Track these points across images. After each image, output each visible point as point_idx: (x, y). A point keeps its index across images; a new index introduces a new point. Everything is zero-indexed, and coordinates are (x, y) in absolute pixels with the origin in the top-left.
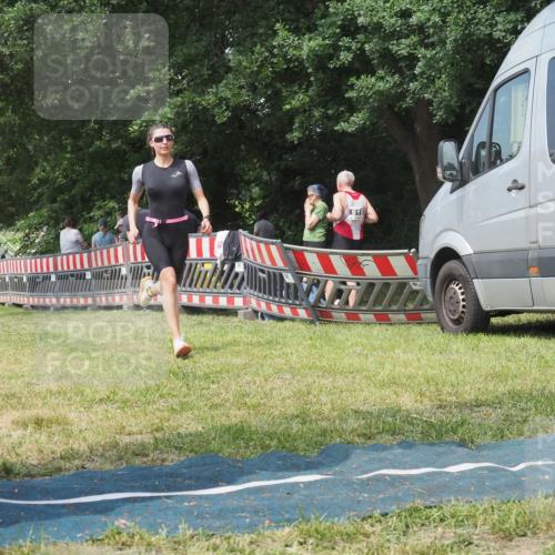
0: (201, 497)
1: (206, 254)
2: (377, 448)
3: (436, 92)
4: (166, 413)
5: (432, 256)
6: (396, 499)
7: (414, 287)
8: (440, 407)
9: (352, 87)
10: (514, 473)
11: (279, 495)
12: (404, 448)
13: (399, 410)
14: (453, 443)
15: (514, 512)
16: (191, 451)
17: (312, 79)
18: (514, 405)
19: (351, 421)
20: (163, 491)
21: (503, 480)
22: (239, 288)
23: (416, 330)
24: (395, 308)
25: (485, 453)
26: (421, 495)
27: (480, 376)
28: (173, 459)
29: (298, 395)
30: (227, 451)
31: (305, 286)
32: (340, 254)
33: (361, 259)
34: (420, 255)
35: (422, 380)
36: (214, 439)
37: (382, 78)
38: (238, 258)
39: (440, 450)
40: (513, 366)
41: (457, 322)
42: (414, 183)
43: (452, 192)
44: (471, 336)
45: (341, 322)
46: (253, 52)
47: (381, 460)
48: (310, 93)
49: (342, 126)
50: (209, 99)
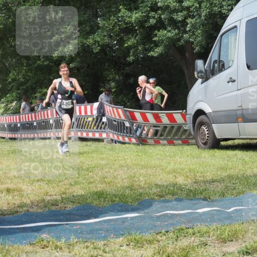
0: (82, 224)
1: (89, 113)
2: (165, 201)
3: (195, 38)
4: (68, 186)
5: (193, 113)
6: (173, 224)
7: (185, 128)
8: (195, 182)
9: (156, 35)
10: (228, 212)
11: (118, 223)
12: (178, 201)
13: (176, 184)
14: (200, 199)
15: (227, 230)
16: (78, 203)
17: (138, 32)
18: (230, 182)
19: (154, 189)
20: (64, 221)
21: (223, 215)
22: (104, 129)
23: (186, 148)
24: (176, 138)
25: (215, 203)
26: (184, 223)
27: (215, 168)
28: (70, 207)
29: (130, 177)
30: (95, 203)
31: (135, 128)
32: (151, 113)
33: (160, 115)
34: (188, 113)
35: (187, 170)
36: (89, 198)
37: (170, 31)
38: (104, 115)
39: (194, 202)
40: (230, 164)
41: (205, 144)
42: (186, 81)
43: (202, 83)
44: (211, 150)
45: (152, 145)
46: (110, 20)
47: (166, 207)
48: (137, 38)
49: (152, 53)
50: (90, 41)
